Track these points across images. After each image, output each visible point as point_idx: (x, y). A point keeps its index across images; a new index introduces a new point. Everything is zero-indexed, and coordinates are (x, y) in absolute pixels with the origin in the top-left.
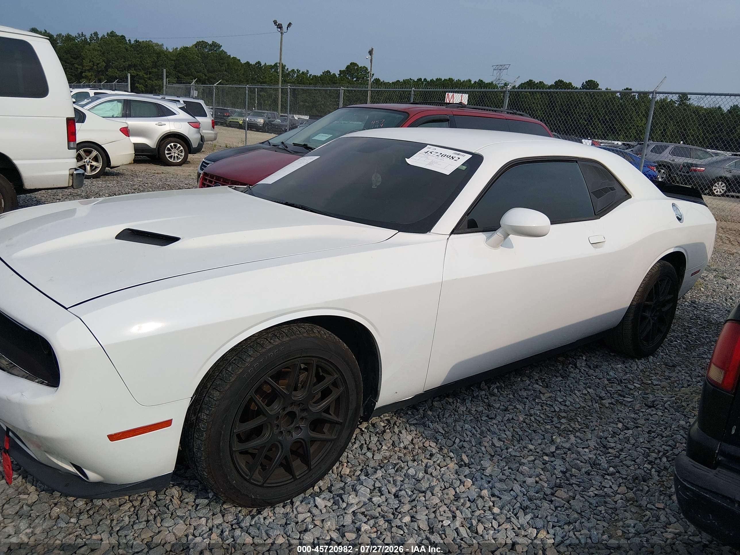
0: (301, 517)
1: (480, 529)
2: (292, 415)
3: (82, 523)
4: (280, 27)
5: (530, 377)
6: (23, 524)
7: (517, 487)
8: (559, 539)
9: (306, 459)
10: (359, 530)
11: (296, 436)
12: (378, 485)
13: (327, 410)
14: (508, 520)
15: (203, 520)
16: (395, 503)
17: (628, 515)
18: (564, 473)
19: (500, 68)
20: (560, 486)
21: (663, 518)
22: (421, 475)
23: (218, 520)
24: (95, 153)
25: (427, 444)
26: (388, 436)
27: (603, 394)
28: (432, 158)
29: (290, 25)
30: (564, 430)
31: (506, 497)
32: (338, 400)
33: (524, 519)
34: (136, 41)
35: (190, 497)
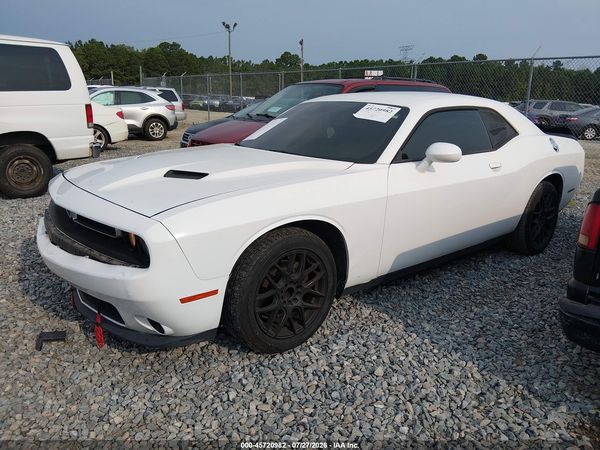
0: (302, 359)
1: (426, 361)
2: (291, 291)
3: (156, 369)
4: (228, 27)
5: (451, 271)
6: (117, 370)
7: (449, 337)
8: (481, 367)
9: (301, 322)
10: (342, 365)
11: (295, 304)
12: (351, 339)
13: (313, 288)
14: (445, 356)
15: (237, 362)
16: (365, 349)
17: (529, 352)
18: (482, 328)
19: (406, 49)
20: (480, 336)
21: (555, 353)
22: (380, 333)
23: (247, 362)
24: (99, 133)
25: (381, 315)
26: (353, 310)
27: (506, 280)
28: (371, 112)
29: (235, 25)
30: (480, 303)
31: (442, 343)
32: (320, 281)
33: (456, 356)
34: (112, 46)
35: (225, 350)
